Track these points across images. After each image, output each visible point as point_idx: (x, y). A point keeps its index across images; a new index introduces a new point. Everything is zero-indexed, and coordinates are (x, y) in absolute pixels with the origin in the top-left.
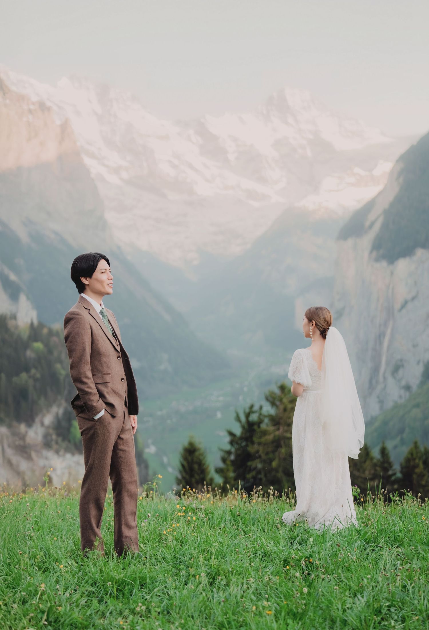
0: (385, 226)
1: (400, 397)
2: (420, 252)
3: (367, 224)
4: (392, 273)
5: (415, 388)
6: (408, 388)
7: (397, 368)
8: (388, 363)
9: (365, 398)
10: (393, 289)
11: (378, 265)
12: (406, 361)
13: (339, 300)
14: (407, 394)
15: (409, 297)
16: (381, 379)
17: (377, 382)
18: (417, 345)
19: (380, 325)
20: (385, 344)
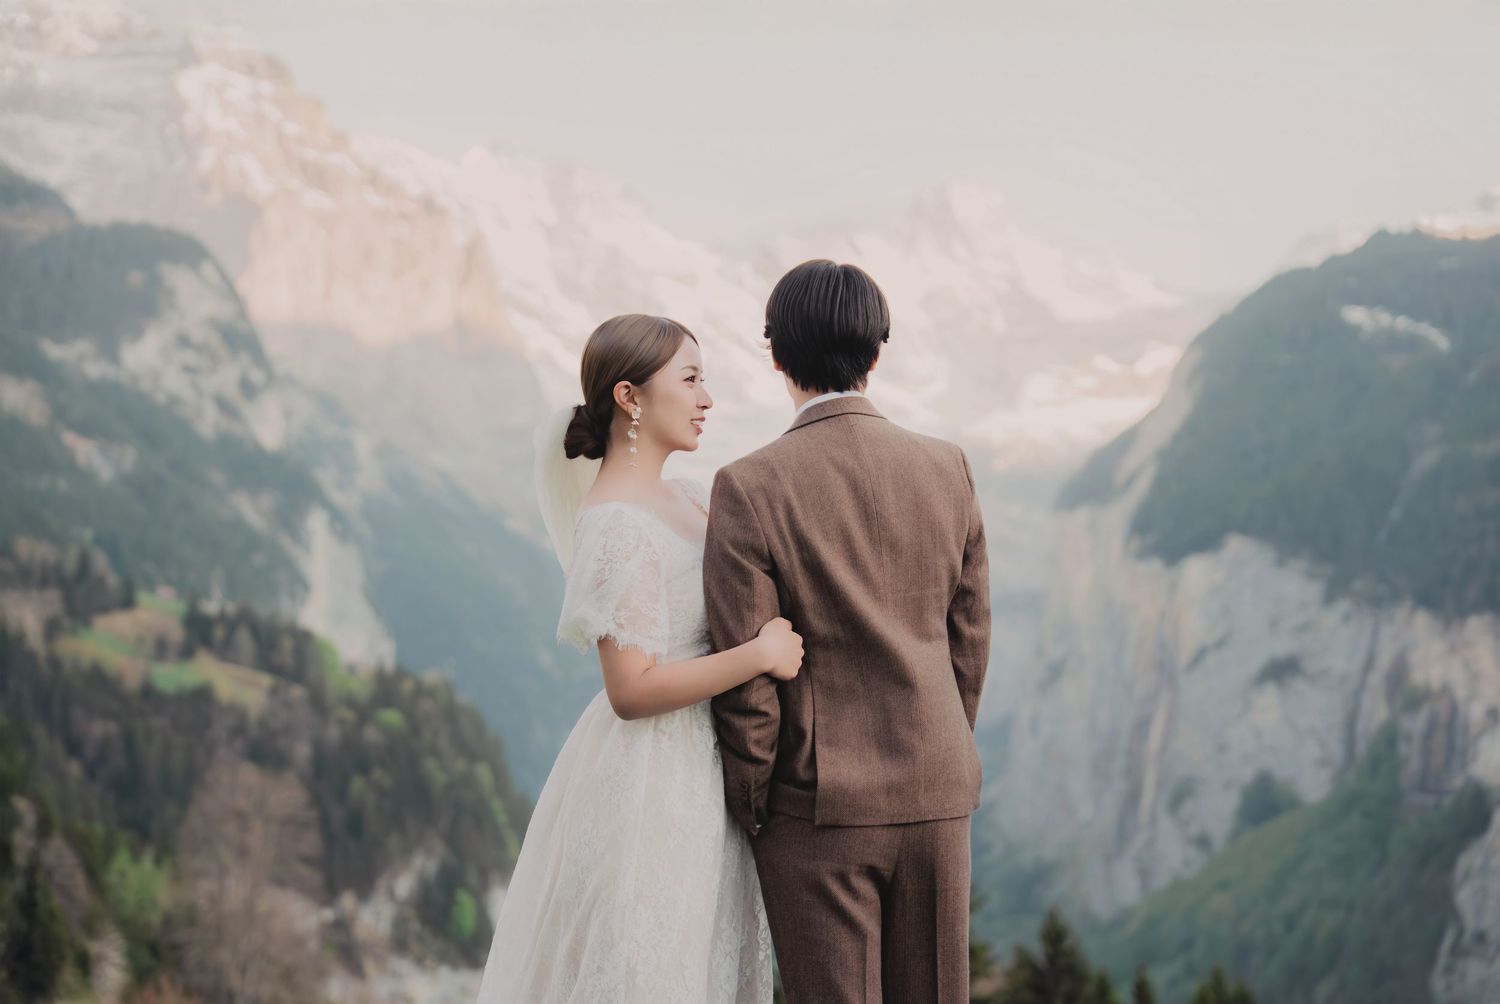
0: (1159, 484)
1: (1187, 863)
2: (1236, 545)
3: (1122, 477)
4: (1173, 587)
5: (1219, 843)
6: (1203, 842)
7: (1180, 795)
8: (1160, 786)
9: (1108, 859)
10: (1174, 620)
11: (1141, 568)
12: (1200, 780)
13: (1055, 641)
14: (1203, 856)
15: (1210, 639)
16: (1145, 820)
17: (1137, 826)
18: (1226, 747)
19: (1144, 700)
20: (1154, 742)
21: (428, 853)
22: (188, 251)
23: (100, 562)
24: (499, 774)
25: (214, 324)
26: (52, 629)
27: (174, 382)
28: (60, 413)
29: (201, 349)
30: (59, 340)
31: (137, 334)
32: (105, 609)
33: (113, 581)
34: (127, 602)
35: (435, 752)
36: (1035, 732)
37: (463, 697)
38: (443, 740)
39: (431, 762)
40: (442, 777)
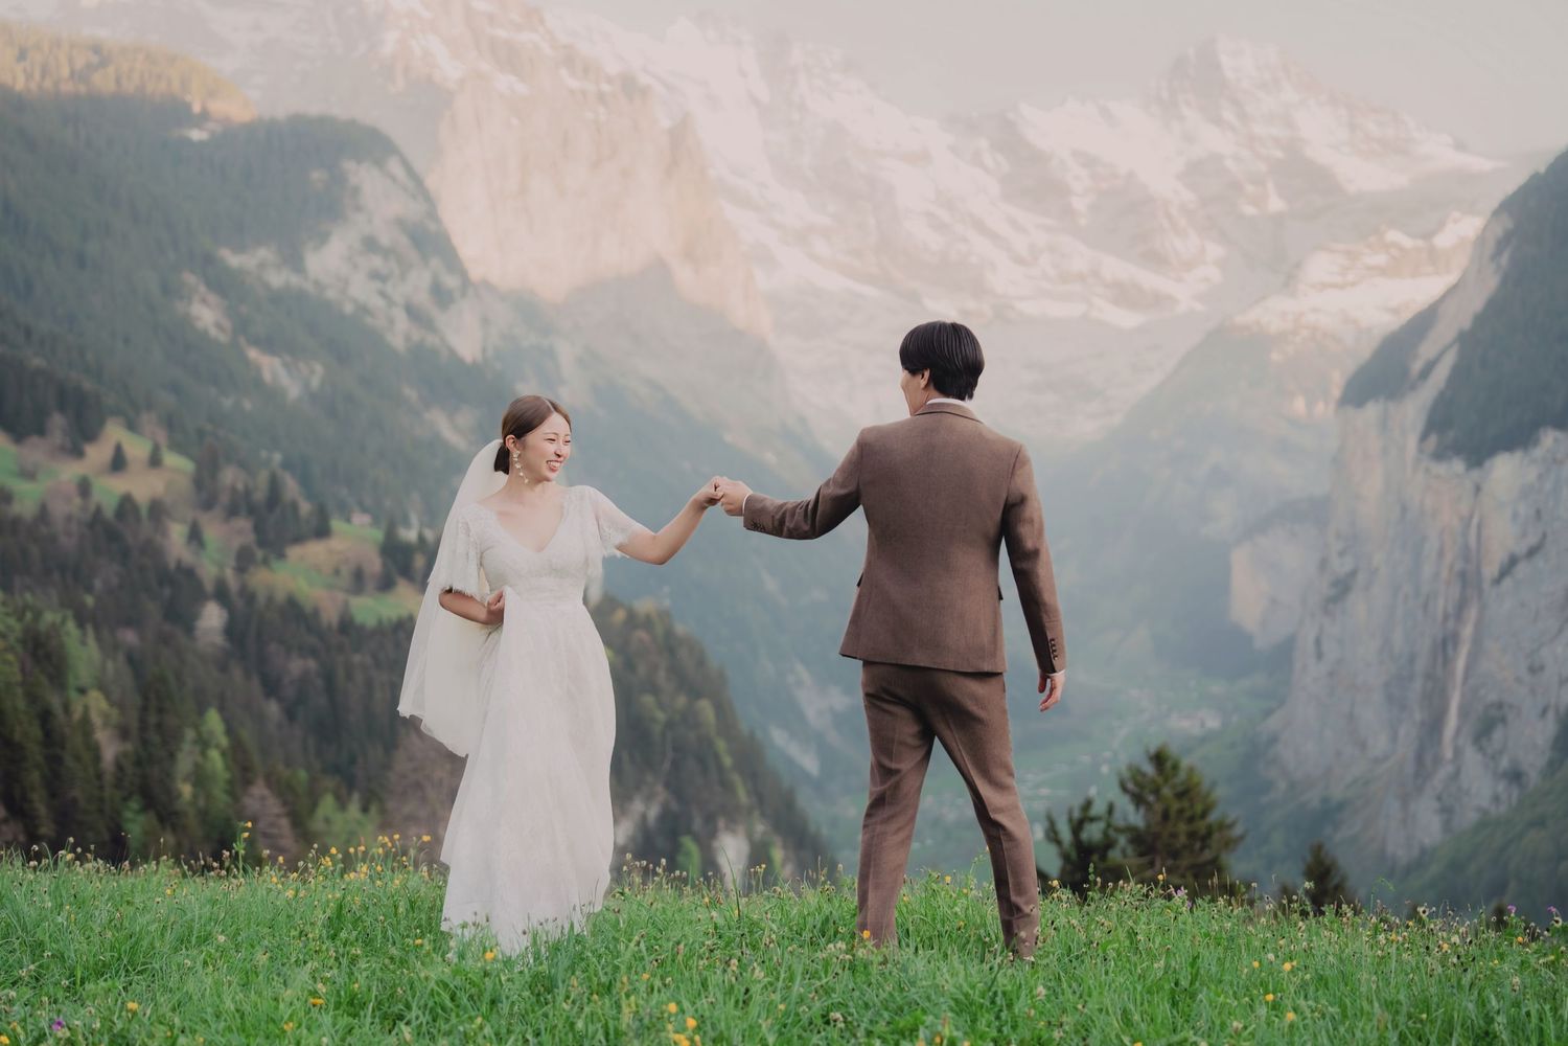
0: (1459, 374)
1: (1496, 799)
2: (1549, 438)
3: (1417, 366)
4: (1478, 489)
5: (1533, 778)
6: (1516, 776)
7: (1488, 723)
8: (1464, 713)
9: (1405, 800)
10: (1479, 527)
11: (1441, 469)
12: (1511, 706)
13: (1342, 554)
14: (1515, 793)
15: (1521, 548)
16: (1448, 754)
17: (1438, 760)
18: (1542, 668)
19: (1446, 617)
20: (1460, 664)
21: (649, 799)
22: (373, 145)
23: (291, 487)
24: (721, 708)
25: (400, 223)
26: (244, 560)
27: (362, 290)
28: (242, 326)
29: (387, 253)
30: (240, 249)
31: (323, 239)
32: (298, 539)
33: (305, 507)
34: (322, 532)
35: (655, 690)
36: (1320, 656)
37: (680, 629)
38: (661, 676)
39: (648, 700)
40: (661, 716)
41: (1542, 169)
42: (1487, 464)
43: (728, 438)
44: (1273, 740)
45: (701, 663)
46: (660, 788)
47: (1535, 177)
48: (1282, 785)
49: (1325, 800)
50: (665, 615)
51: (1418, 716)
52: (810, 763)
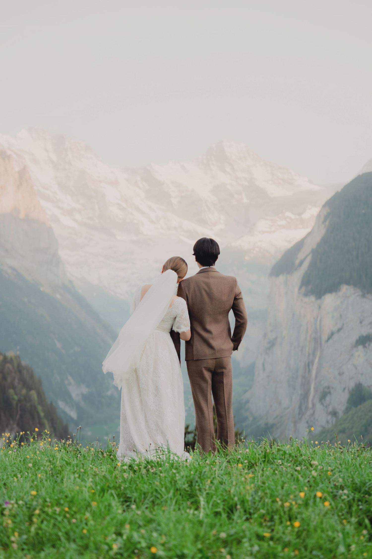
0: (313, 265)
1: (328, 422)
2: (344, 288)
3: (297, 262)
4: (320, 307)
5: (341, 414)
6: (334, 414)
7: (324, 394)
8: (316, 390)
9: (295, 423)
10: (321, 321)
11: (306, 300)
12: (333, 388)
13: (271, 331)
14: (334, 420)
15: (335, 329)
16: (310, 405)
17: (307, 408)
18: (343, 373)
19: (309, 355)
20: (314, 372)
21: (11, 431)
24: (40, 394)
35: (14, 388)
36: (264, 370)
37: (23, 363)
38: (16, 382)
39: (11, 391)
40: (16, 397)
41: (339, 190)
42: (323, 298)
43: (42, 289)
44: (248, 402)
45: (32, 376)
46: (15, 426)
47: (337, 193)
48: (251, 419)
49: (266, 424)
50: (18, 357)
51: (299, 392)
52: (73, 414)
